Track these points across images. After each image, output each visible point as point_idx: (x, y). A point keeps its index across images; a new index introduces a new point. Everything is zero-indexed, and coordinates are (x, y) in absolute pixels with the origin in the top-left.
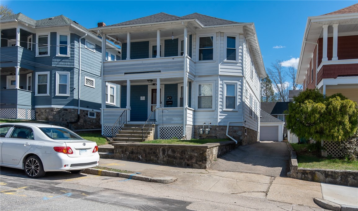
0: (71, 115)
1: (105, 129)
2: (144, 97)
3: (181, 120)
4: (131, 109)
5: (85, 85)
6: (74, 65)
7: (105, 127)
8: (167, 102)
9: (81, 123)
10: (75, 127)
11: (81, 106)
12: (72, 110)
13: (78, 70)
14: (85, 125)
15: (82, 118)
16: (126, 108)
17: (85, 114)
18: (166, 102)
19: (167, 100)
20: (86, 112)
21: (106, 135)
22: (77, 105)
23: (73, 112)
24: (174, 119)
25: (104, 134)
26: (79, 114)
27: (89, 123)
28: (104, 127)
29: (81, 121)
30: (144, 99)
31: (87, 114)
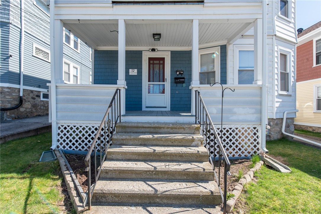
0: (5, 96)
1: (62, 134)
2: (136, 71)
3: (253, 114)
4: (126, 87)
5: (34, 55)
6: (9, 19)
7: (62, 128)
8: (176, 78)
9: (26, 108)
10: (13, 115)
11: (24, 85)
12: (6, 90)
13: (19, 30)
14: (34, 110)
15: (29, 101)
16: (116, 84)
17: (35, 96)
18: (174, 80)
19: (176, 76)
20: (36, 93)
21: (64, 147)
22: (18, 82)
23: (8, 92)
24: (236, 110)
25: (58, 147)
26: (21, 95)
27: (42, 107)
28: (59, 128)
29: (27, 106)
30: (136, 74)
31: (39, 96)
